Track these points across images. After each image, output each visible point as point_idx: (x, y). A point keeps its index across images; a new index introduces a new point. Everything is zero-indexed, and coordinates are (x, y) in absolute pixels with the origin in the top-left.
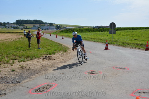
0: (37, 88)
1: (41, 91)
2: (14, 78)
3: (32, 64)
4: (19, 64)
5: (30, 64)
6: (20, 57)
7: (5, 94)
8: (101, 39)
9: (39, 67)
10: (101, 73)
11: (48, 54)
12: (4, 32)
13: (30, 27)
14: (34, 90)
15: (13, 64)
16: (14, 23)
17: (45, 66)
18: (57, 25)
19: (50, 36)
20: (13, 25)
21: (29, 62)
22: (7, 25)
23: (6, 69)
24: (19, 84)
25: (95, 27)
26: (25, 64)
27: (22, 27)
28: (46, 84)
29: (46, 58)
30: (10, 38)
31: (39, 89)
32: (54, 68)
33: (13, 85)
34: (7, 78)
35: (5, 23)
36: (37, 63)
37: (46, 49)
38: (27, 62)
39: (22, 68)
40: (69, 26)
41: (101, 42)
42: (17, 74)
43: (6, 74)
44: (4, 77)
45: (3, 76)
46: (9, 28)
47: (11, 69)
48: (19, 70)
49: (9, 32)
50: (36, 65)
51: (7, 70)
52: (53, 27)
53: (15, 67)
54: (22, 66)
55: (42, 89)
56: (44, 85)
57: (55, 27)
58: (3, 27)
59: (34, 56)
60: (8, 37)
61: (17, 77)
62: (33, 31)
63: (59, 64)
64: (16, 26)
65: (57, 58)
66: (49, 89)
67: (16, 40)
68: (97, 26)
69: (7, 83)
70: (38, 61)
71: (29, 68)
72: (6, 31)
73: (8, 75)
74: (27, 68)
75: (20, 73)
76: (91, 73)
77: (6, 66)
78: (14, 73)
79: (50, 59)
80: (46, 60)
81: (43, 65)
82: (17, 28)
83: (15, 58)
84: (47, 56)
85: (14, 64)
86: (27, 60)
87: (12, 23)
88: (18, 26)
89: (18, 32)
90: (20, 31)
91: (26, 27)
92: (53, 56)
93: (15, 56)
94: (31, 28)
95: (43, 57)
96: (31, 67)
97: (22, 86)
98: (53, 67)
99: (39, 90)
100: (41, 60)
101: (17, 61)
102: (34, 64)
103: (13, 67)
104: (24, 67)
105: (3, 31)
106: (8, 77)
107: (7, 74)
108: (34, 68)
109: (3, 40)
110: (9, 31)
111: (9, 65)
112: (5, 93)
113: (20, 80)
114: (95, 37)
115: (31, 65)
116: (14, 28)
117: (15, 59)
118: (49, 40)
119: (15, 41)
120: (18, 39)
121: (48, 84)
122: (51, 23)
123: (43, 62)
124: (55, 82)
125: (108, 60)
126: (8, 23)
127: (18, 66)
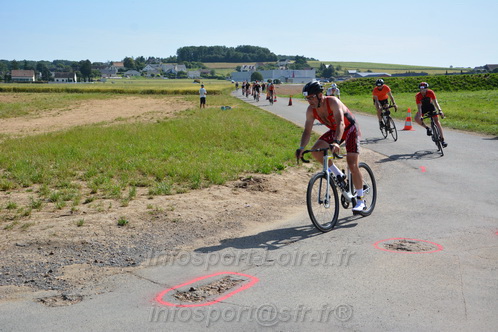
0: (186, 288)
1: (196, 299)
2: (121, 248)
3: (192, 205)
4: (150, 202)
5: (185, 205)
6: (159, 180)
7: (81, 298)
8: (489, 117)
9: (212, 214)
10: (440, 248)
11: (257, 172)
12: (134, 93)
13: (225, 73)
14: (173, 292)
15: (131, 200)
16: (170, 60)
17: (235, 214)
18: (323, 65)
19: (290, 104)
20: (167, 67)
21: (183, 197)
22: (148, 68)
23: (103, 216)
24: (131, 268)
25: (477, 70)
26: (167, 203)
27: (195, 72)
28: (220, 277)
29: (244, 186)
30: (148, 113)
31: (192, 290)
32: (268, 220)
33: (111, 270)
34: (99, 247)
35: (142, 59)
36: (209, 202)
37: (258, 153)
38: (177, 196)
39: (155, 214)
40: (369, 67)
41: (480, 131)
42: (132, 236)
43: (97, 232)
44: (89, 241)
45: (87, 239)
46: (153, 75)
47: (118, 217)
48: (141, 223)
49: (151, 92)
50: (205, 208)
51: (103, 221)
52: (306, 73)
53: (133, 212)
54: (154, 208)
55: (200, 292)
56: (210, 280)
57: (314, 71)
58: (135, 72)
59: (207, 178)
60: (145, 110)
61: (130, 246)
62: (232, 89)
63: (287, 208)
64: (177, 68)
65: (289, 185)
66: (227, 292)
67: (166, 118)
68: (486, 67)
69: (96, 261)
70: (217, 193)
71: (176, 218)
72: (142, 88)
73: (104, 237)
74: (171, 217)
75: (144, 231)
76: (401, 248)
77: (106, 207)
78: (123, 230)
79: (260, 189)
80: (244, 193)
81: (229, 208)
82: (181, 75)
83: (142, 182)
84: (249, 179)
85: (131, 203)
86: (179, 188)
87: (164, 61)
88: (185, 71)
89: (181, 89)
90: (186, 89)
91: (212, 73)
92: (275, 179)
93: (143, 174)
94: (228, 78)
95: (239, 181)
96: (184, 214)
97: (140, 277)
98: (265, 216)
99: (191, 294)
100: (226, 191)
101: (146, 190)
102: (199, 203)
103: (126, 212)
104: (161, 212)
105: (131, 89)
106: (103, 243)
107: (101, 232)
108: (194, 219)
109: (126, 119)
110: (151, 88)
111: (115, 204)
112: (81, 294)
113: (137, 256)
114: (463, 112)
115: (187, 208)
116: (170, 75)
117: (143, 186)
118: (282, 120)
119: (162, 124)
120: (176, 114)
121: (225, 275)
122: (302, 58)
123: (233, 200)
124: (252, 271)
125: (488, 202)
126: (152, 61)
127: (142, 209)
